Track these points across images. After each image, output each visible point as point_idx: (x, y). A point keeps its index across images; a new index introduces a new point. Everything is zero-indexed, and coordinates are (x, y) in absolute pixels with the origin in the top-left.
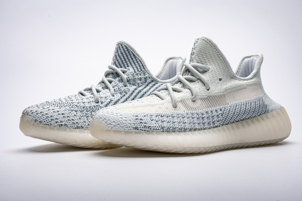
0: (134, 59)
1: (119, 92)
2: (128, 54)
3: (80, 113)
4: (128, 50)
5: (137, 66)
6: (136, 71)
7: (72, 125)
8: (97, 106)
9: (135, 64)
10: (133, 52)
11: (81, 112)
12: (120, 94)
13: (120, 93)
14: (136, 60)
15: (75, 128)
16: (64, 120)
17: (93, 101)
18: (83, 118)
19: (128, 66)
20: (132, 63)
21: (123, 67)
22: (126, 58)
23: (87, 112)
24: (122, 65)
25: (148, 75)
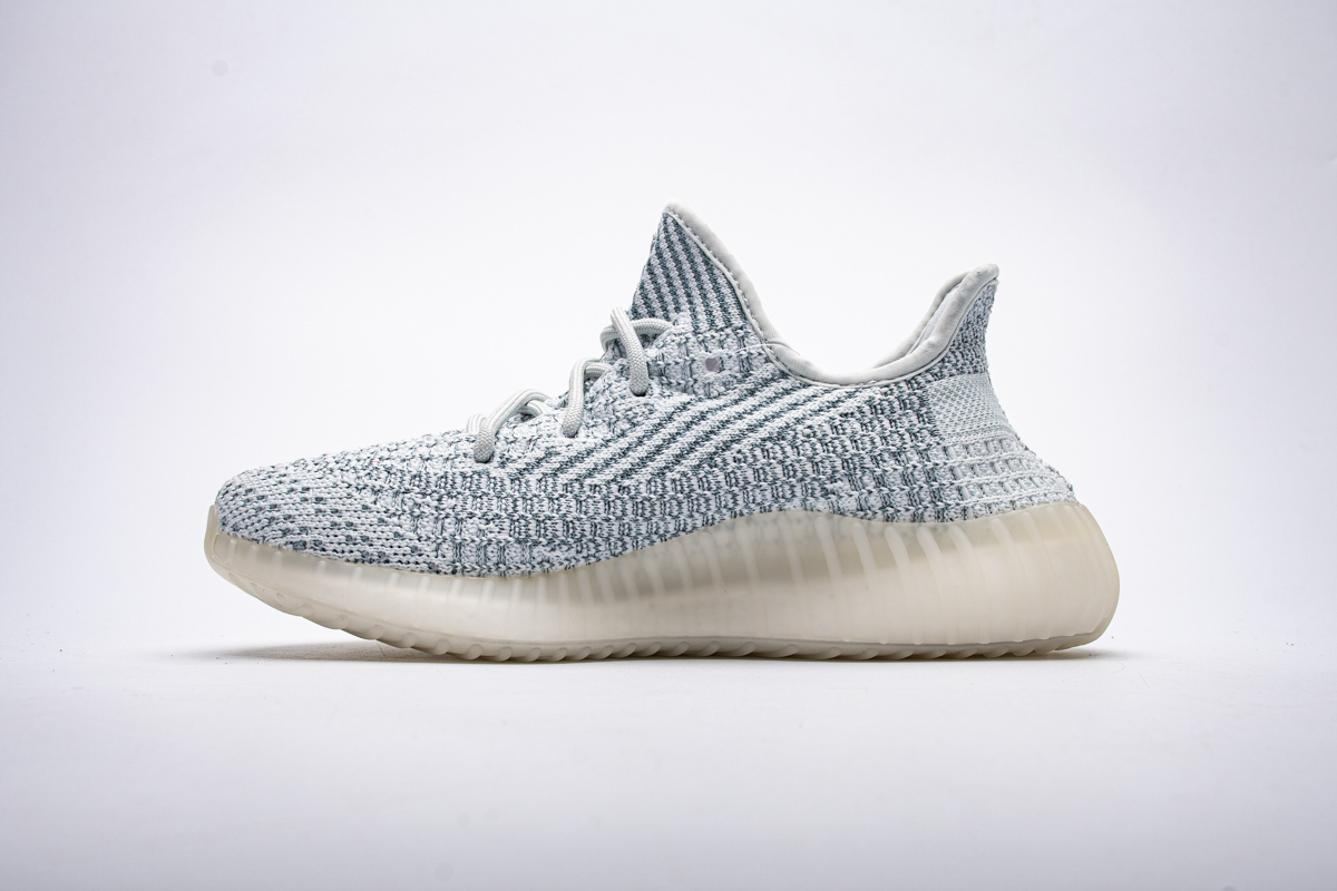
0: (705, 277)
1: (606, 419)
2: (683, 257)
3: (389, 500)
4: (682, 241)
5: (715, 304)
6: (704, 326)
7: (344, 545)
8: (476, 477)
9: (704, 297)
10: (703, 247)
11: (396, 494)
12: (606, 427)
13: (609, 425)
14: (714, 281)
15: (356, 561)
16: (314, 525)
17: (465, 455)
18: (395, 519)
19: (677, 309)
20: (696, 293)
21: (660, 313)
22: (674, 274)
23: (424, 495)
24: (656, 305)
25: (759, 345)
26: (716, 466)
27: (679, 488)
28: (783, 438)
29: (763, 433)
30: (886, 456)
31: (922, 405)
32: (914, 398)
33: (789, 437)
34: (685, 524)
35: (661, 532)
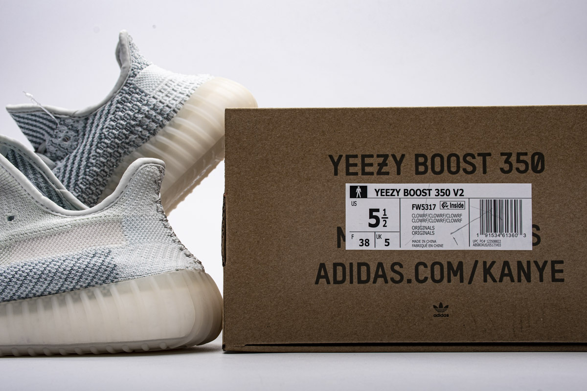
25: (71, 120)
26: (90, 167)
27: (85, 184)
28: (102, 139)
29: (95, 143)
30: (136, 115)
31: (135, 90)
32: (131, 89)
33: (103, 137)
34: (97, 192)
35: (92, 201)
